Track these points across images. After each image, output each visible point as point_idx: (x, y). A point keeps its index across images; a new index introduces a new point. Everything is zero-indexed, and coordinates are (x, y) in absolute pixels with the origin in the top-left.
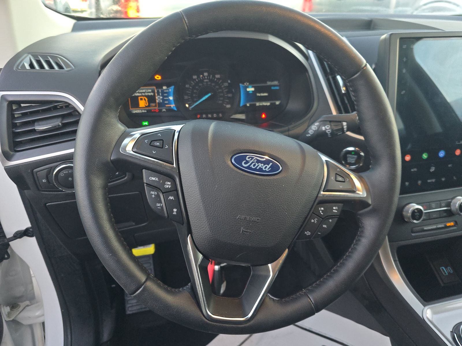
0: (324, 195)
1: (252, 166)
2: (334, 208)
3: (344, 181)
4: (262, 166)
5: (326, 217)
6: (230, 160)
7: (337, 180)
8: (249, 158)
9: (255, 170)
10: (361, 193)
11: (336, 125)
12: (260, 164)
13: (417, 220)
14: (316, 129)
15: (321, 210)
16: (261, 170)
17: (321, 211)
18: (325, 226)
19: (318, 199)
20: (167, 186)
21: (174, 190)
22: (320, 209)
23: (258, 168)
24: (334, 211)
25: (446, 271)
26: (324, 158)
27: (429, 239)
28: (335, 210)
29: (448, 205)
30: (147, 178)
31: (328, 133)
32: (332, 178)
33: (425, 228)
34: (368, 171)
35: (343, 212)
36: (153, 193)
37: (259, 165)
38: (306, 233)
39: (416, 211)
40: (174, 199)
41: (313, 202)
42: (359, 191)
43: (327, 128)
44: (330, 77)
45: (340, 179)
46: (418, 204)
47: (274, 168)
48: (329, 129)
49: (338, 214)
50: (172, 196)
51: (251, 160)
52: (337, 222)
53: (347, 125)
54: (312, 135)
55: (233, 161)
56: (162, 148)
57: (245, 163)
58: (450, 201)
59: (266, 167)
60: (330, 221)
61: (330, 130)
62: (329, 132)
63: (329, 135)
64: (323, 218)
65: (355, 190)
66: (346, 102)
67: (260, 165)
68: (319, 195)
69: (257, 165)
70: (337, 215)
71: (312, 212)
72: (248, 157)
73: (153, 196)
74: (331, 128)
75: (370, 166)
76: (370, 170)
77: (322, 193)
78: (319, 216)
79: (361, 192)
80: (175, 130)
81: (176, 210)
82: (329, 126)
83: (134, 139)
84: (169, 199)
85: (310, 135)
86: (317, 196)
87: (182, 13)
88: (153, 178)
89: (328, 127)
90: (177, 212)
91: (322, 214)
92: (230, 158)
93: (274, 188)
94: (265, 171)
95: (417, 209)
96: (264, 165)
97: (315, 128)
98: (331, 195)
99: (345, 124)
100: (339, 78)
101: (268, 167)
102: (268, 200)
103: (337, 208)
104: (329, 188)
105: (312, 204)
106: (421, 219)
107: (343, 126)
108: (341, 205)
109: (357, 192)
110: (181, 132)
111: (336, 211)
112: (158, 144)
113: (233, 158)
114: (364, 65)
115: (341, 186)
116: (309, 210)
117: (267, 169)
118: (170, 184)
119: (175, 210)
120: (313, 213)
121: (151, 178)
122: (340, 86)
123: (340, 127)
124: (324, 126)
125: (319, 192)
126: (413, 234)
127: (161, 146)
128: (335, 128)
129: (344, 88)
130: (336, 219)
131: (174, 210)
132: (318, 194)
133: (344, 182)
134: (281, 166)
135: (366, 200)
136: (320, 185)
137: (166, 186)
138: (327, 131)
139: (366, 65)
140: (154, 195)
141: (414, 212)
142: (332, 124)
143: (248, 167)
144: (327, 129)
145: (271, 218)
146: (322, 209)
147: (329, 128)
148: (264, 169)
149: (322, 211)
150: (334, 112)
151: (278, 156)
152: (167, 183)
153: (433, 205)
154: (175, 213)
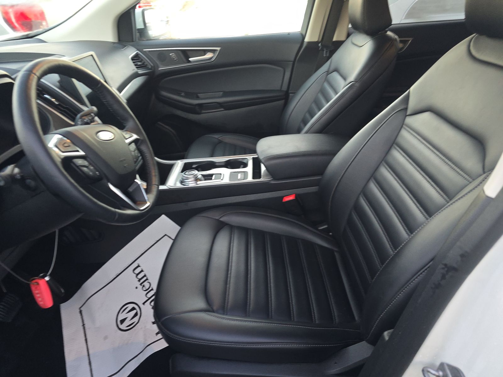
97: (81, 122)
99: (92, 114)
107: (92, 116)
124: (85, 119)
138: (88, 121)
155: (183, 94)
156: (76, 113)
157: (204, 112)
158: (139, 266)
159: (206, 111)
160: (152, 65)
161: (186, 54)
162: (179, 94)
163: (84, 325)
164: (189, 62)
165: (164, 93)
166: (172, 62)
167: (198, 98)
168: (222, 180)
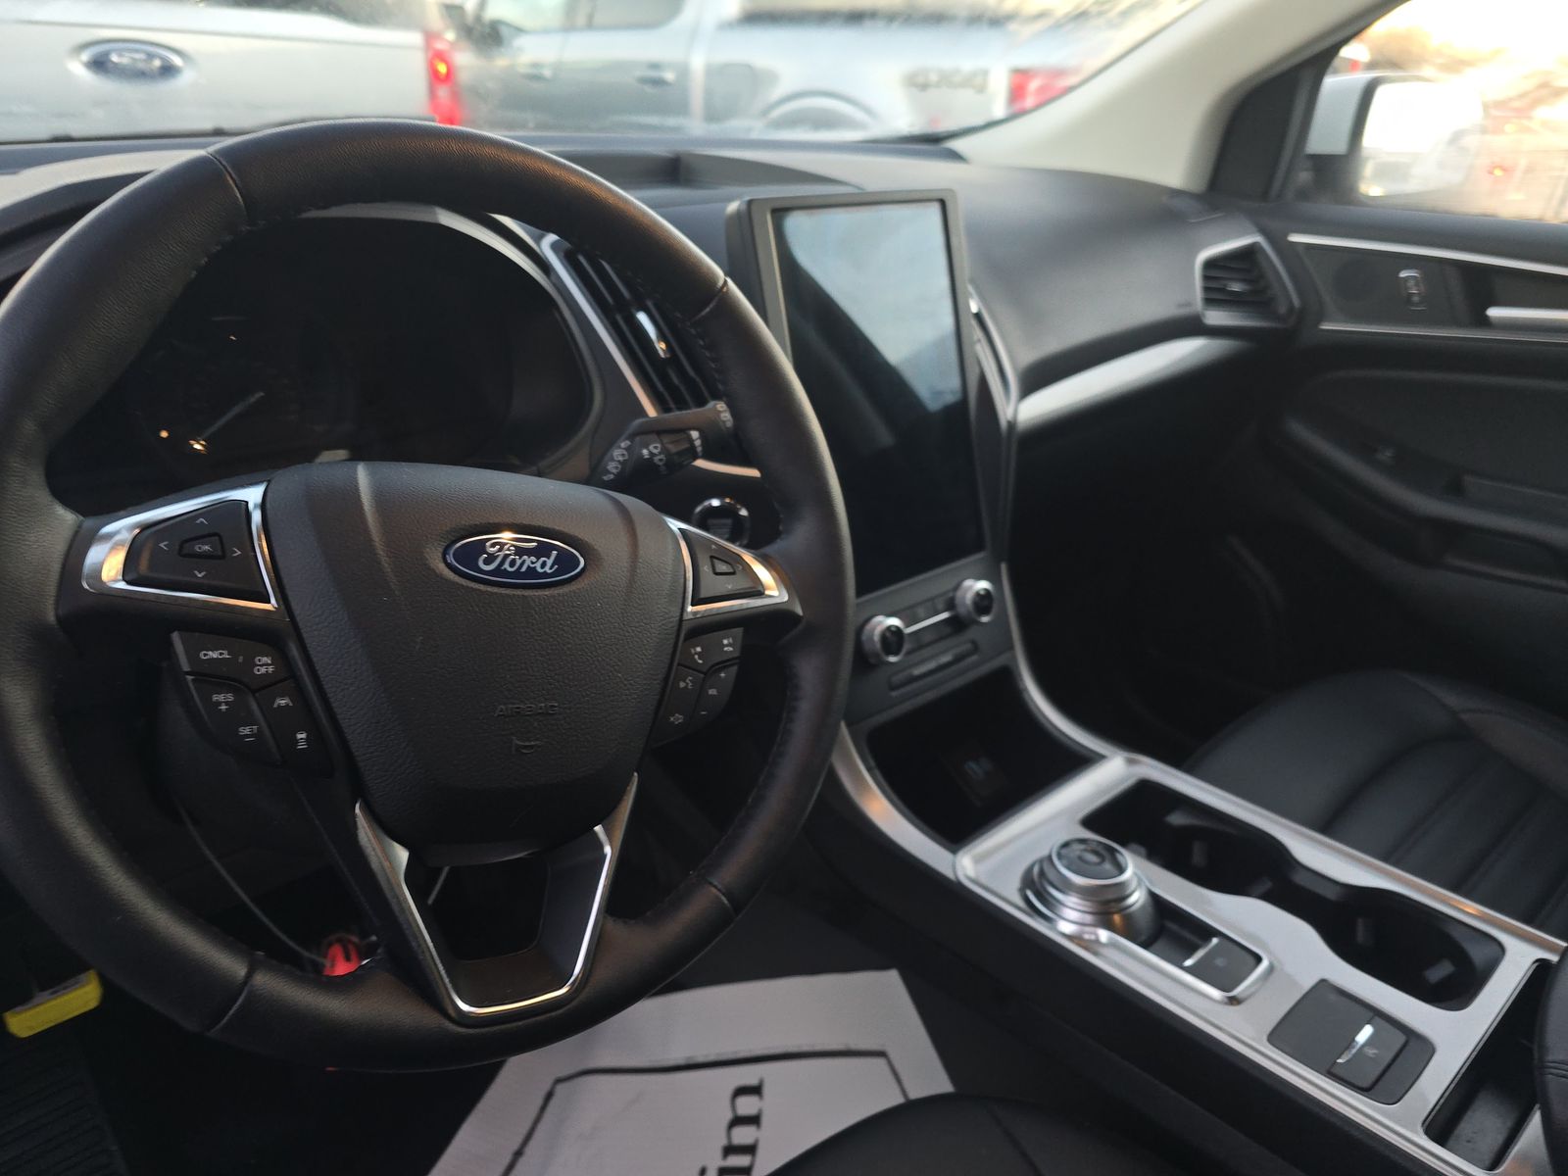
0: (695, 613)
1: (506, 566)
2: (725, 642)
3: (731, 570)
4: (533, 563)
5: (713, 666)
6: (441, 559)
7: (718, 571)
8: (493, 545)
9: (517, 574)
10: (775, 593)
11: (677, 441)
12: (525, 557)
13: (896, 653)
14: (626, 458)
15: (696, 653)
16: (532, 572)
17: (696, 657)
18: (712, 692)
19: (685, 627)
20: (263, 670)
21: (287, 677)
22: (693, 651)
23: (524, 569)
24: (726, 649)
25: (977, 769)
26: (675, 525)
27: (930, 696)
28: (727, 646)
29: (950, 605)
30: (193, 657)
31: (660, 463)
32: (706, 569)
33: (917, 672)
34: (778, 540)
35: (747, 650)
36: (221, 698)
37: (524, 561)
38: (672, 719)
39: (888, 634)
40: (291, 704)
41: (674, 636)
42: (769, 589)
43: (655, 451)
44: (619, 318)
45: (722, 567)
46: (890, 615)
47: (565, 562)
48: (660, 453)
49: (737, 654)
50: (282, 696)
51: (500, 550)
52: (739, 676)
53: (702, 437)
54: (617, 475)
55: (450, 559)
56: (223, 557)
57: (487, 562)
58: (951, 595)
59: (544, 565)
60: (723, 675)
61: (662, 456)
62: (661, 460)
63: (663, 468)
64: (705, 671)
65: (760, 588)
66: (676, 381)
67: (529, 560)
68: (686, 617)
69: (519, 562)
70: (734, 659)
71: (676, 662)
72: (488, 544)
73: (223, 707)
74: (664, 450)
75: (781, 528)
76: (783, 536)
77: (690, 609)
78: (695, 669)
79: (774, 591)
80: (247, 502)
81: (303, 736)
82: (658, 445)
83: (120, 544)
84: (275, 706)
85: (612, 476)
86: (681, 620)
87: (217, 156)
88: (210, 653)
89: (656, 448)
90: (307, 740)
91: (700, 662)
92: (440, 555)
93: (577, 615)
94: (545, 575)
95: (889, 628)
96: (538, 559)
97: (623, 455)
98: (711, 610)
99: (695, 434)
100: (642, 318)
101: (550, 562)
102: (568, 648)
103: (731, 640)
104: (703, 594)
105: (672, 641)
106: (904, 650)
107: (691, 440)
108: (739, 631)
109: (767, 592)
110: (268, 505)
111: (731, 649)
112: (207, 547)
113: (449, 554)
114: (721, 283)
115: (729, 585)
116: (669, 657)
117: (547, 569)
118: (269, 662)
119: (301, 736)
120: (679, 664)
121: (205, 655)
122: (651, 340)
123: (686, 445)
124: (646, 446)
125: (683, 609)
126: (894, 694)
127: (220, 553)
128: (673, 449)
129: (663, 345)
130: (734, 669)
131: (299, 736)
132: (682, 615)
133: (733, 573)
134: (582, 556)
135: (790, 608)
136: (682, 590)
137: (258, 670)
138: (656, 459)
139: (725, 282)
140: (227, 703)
141: (884, 637)
142: (666, 439)
143: (499, 571)
144: (655, 455)
145: (584, 697)
146: (699, 649)
147: (659, 450)
148: (540, 570)
149: (699, 654)
150: (651, 412)
151: (566, 530)
152: (259, 660)
153: (921, 611)
154: (302, 746)
155: (1386, 455)
156: (706, 394)
157: (1458, 563)
158: (756, 1090)
159: (1467, 564)
160: (1296, 302)
161: (1483, 286)
162: (1365, 450)
163: (518, 1154)
164: (1485, 323)
165: (1301, 431)
166: (1398, 306)
167: (1455, 490)
168: (1234, 1001)
